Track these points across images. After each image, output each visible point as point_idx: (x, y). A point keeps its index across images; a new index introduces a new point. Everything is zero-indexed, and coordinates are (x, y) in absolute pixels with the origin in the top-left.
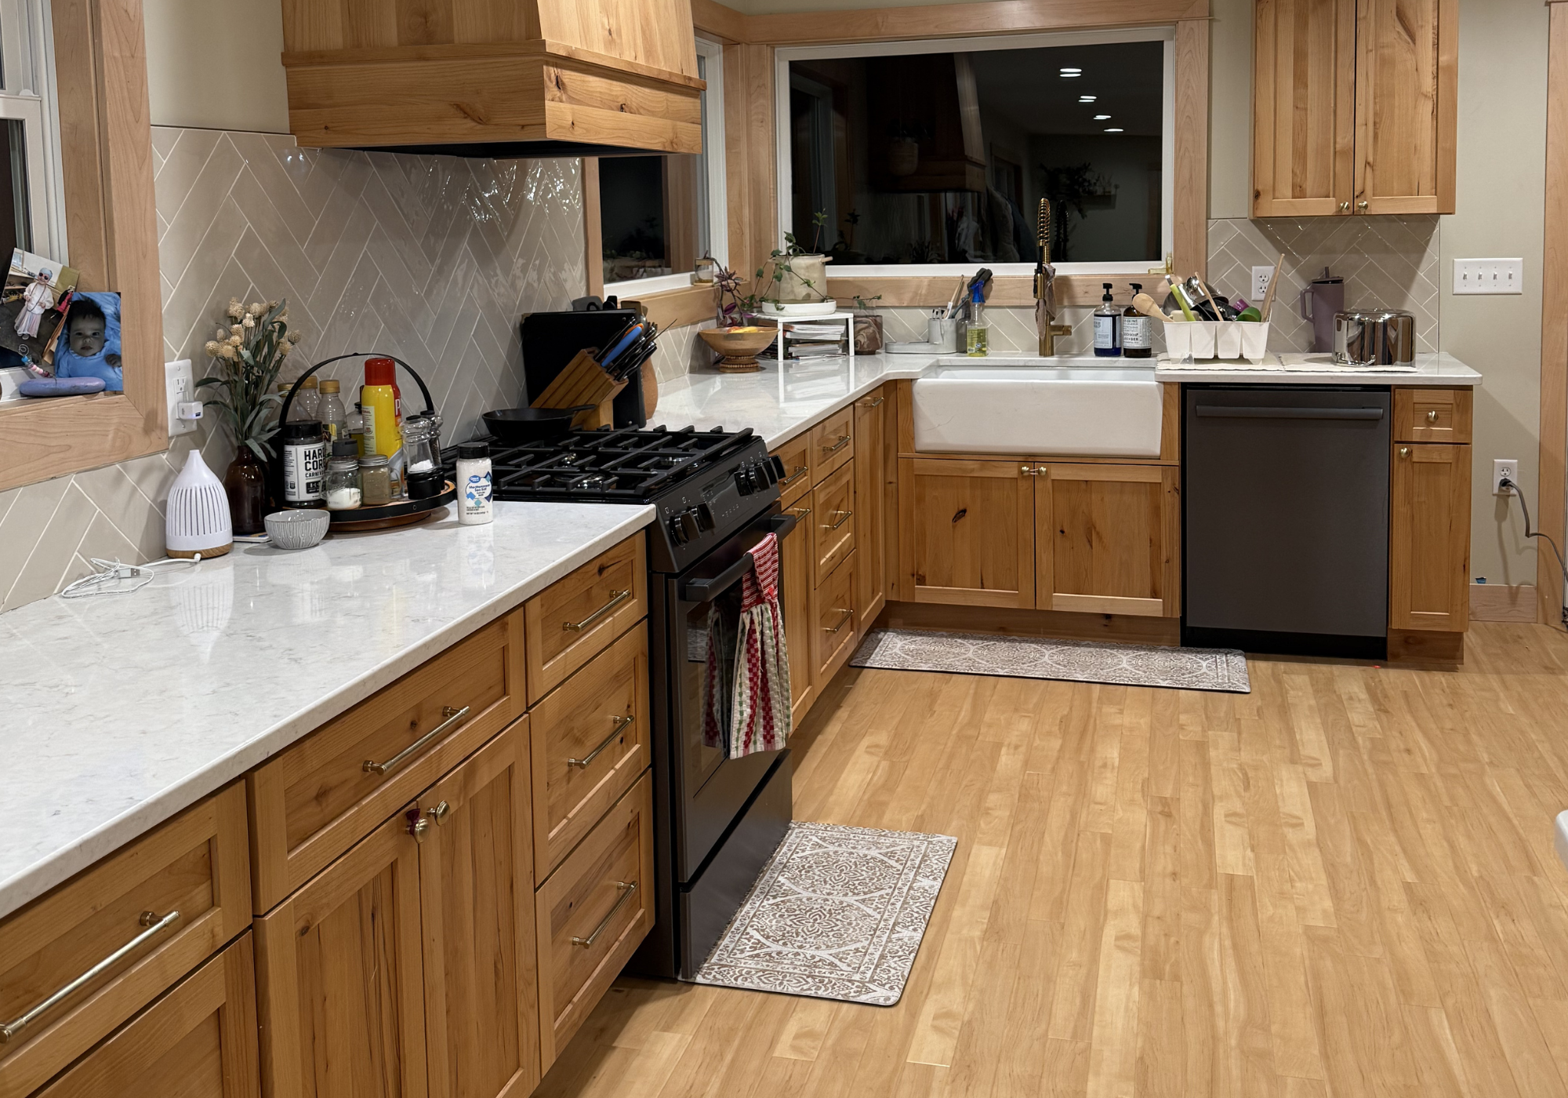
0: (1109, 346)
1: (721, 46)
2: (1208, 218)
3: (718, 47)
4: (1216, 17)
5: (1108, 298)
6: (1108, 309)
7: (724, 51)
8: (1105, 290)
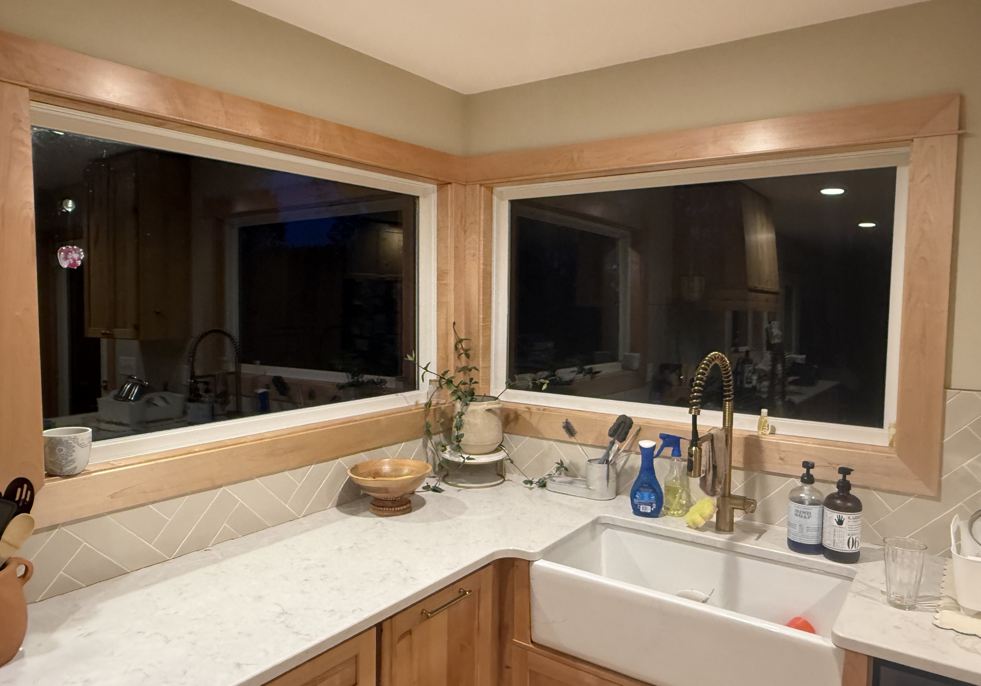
0: (813, 541)
1: (436, 186)
2: (947, 386)
3: (432, 187)
4: (969, 130)
5: (808, 479)
6: (808, 493)
7: (438, 191)
8: (805, 469)
